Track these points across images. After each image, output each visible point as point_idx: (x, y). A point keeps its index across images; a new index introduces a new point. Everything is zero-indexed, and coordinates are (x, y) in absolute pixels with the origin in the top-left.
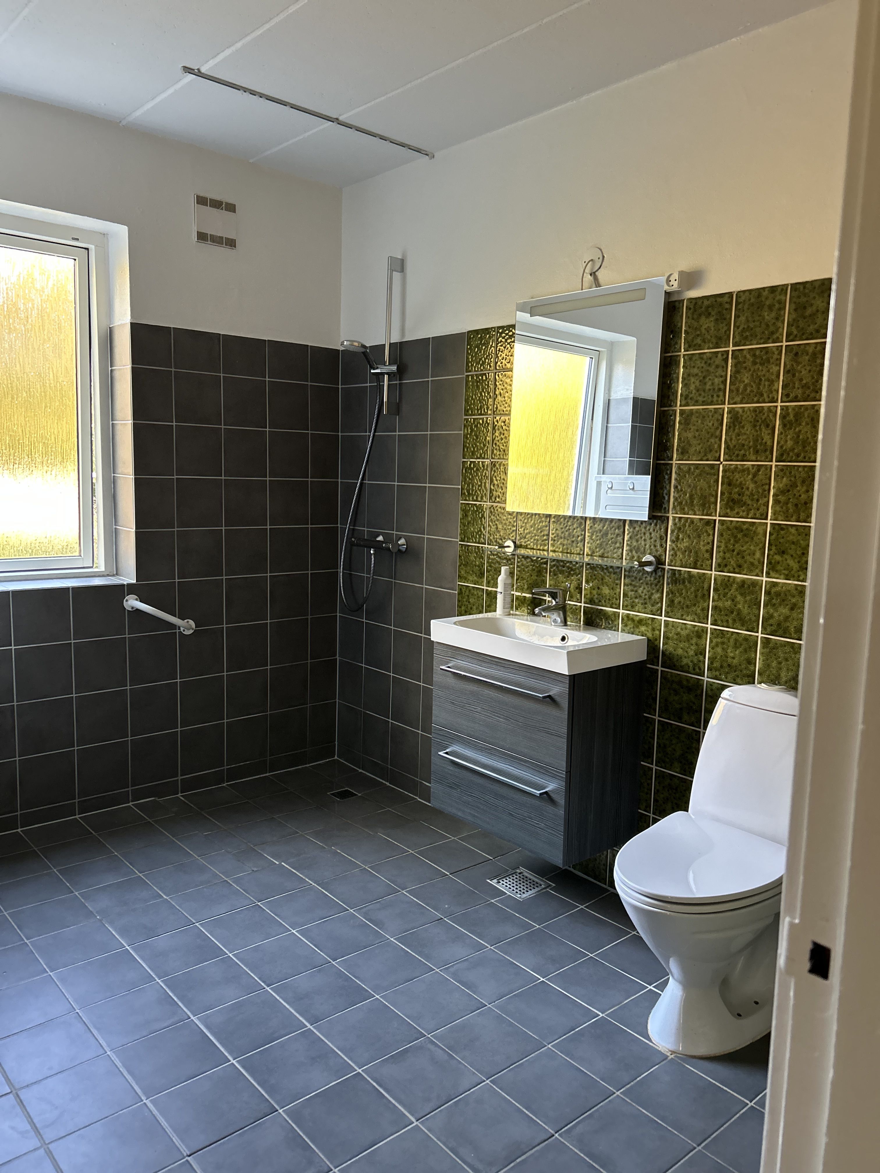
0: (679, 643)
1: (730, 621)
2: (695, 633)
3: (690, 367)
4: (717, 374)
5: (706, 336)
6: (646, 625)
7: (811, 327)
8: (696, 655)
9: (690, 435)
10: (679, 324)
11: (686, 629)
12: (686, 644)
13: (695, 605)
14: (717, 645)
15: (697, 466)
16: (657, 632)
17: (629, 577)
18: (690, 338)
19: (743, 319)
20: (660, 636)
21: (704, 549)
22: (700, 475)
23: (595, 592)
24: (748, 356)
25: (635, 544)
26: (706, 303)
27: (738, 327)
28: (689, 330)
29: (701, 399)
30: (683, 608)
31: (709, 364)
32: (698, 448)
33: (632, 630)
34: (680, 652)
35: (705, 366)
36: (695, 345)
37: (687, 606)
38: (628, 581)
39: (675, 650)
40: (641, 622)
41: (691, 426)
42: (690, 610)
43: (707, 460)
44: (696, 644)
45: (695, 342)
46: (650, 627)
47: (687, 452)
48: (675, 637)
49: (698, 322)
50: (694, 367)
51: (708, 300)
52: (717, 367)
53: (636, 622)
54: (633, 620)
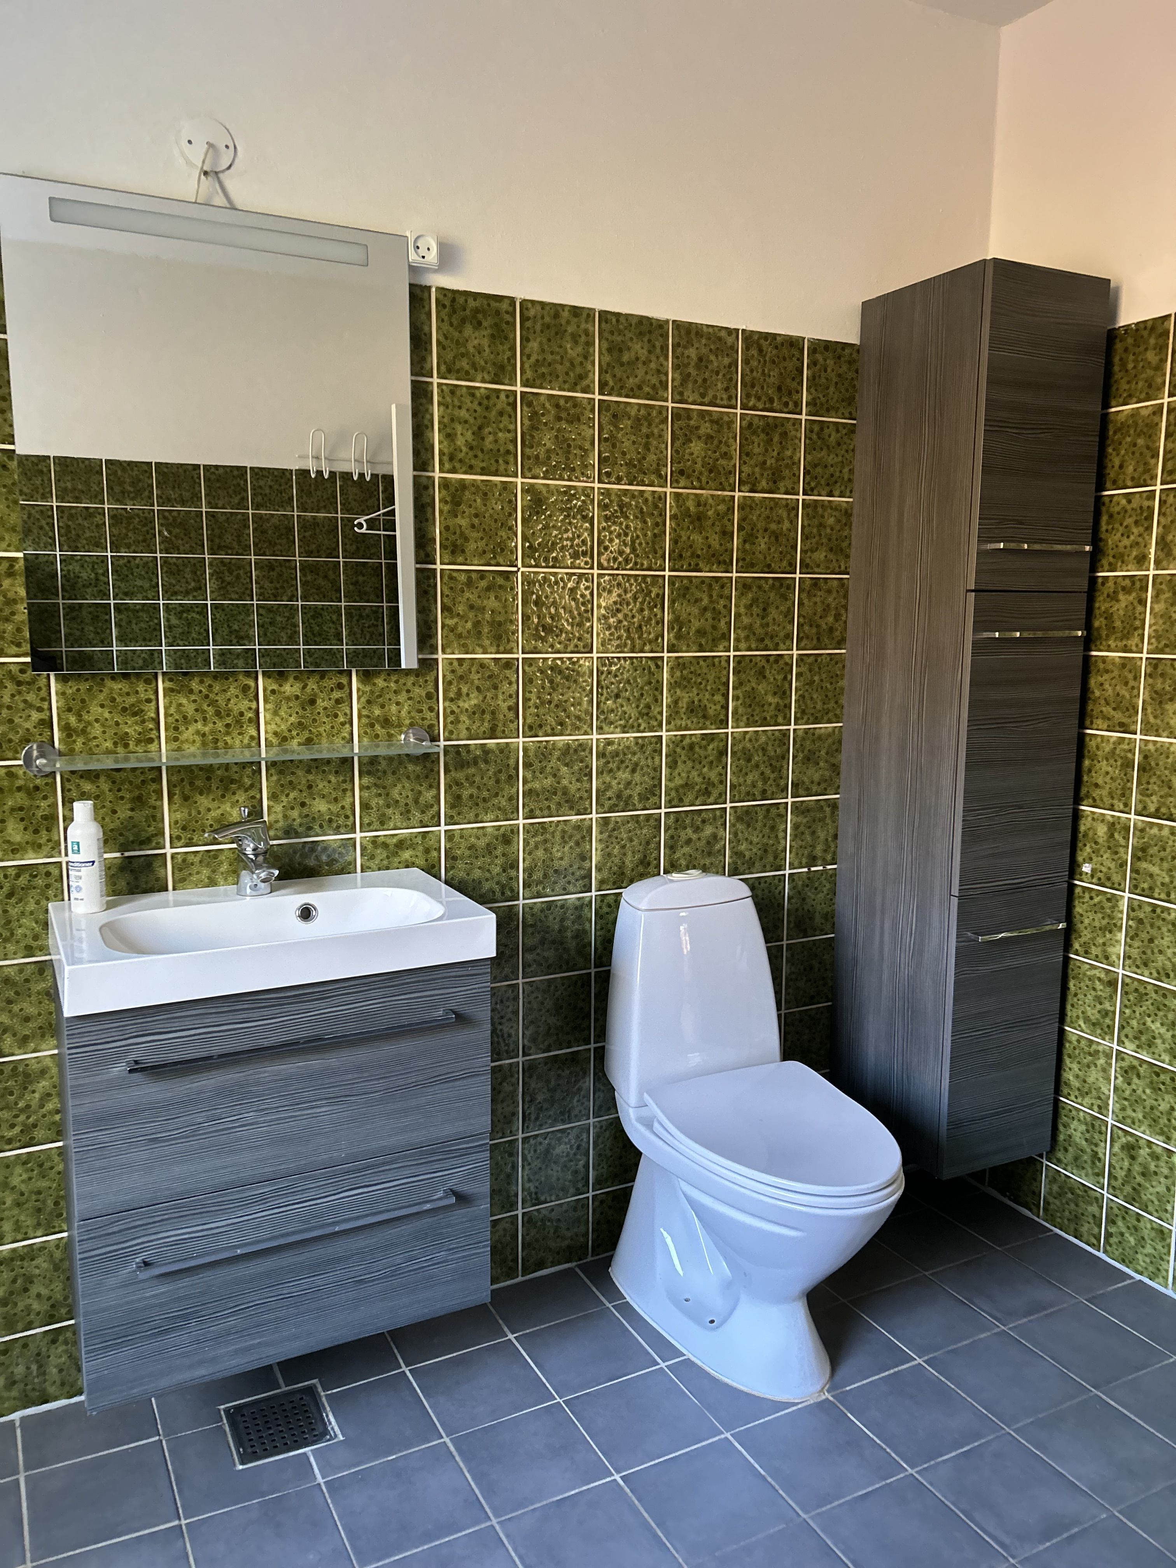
0: (474, 860)
1: (553, 807)
2: (500, 839)
3: (454, 406)
4: (501, 426)
5: (477, 358)
6: (413, 846)
7: (631, 380)
8: (504, 871)
9: (463, 522)
10: (426, 328)
11: (485, 835)
12: (488, 860)
13: (497, 795)
14: (536, 847)
15: (482, 574)
16: (435, 854)
17: (369, 773)
18: (449, 356)
19: (534, 345)
20: (440, 858)
21: (504, 706)
22: (488, 589)
23: (295, 814)
24: (547, 405)
25: (377, 712)
26: (472, 304)
27: (529, 357)
28: (447, 343)
29: (479, 464)
30: (477, 805)
31: (487, 408)
32: (481, 544)
33: (385, 862)
34: (477, 874)
35: (478, 409)
36: (458, 371)
37: (484, 800)
38: (366, 780)
39: (468, 874)
40: (401, 844)
41: (463, 507)
42: (490, 804)
43: (498, 565)
44: (504, 855)
45: (458, 366)
46: (421, 848)
47: (463, 551)
48: (467, 853)
49: (460, 332)
50: (460, 407)
51: (475, 300)
52: (501, 414)
53: (391, 847)
54: (385, 845)
